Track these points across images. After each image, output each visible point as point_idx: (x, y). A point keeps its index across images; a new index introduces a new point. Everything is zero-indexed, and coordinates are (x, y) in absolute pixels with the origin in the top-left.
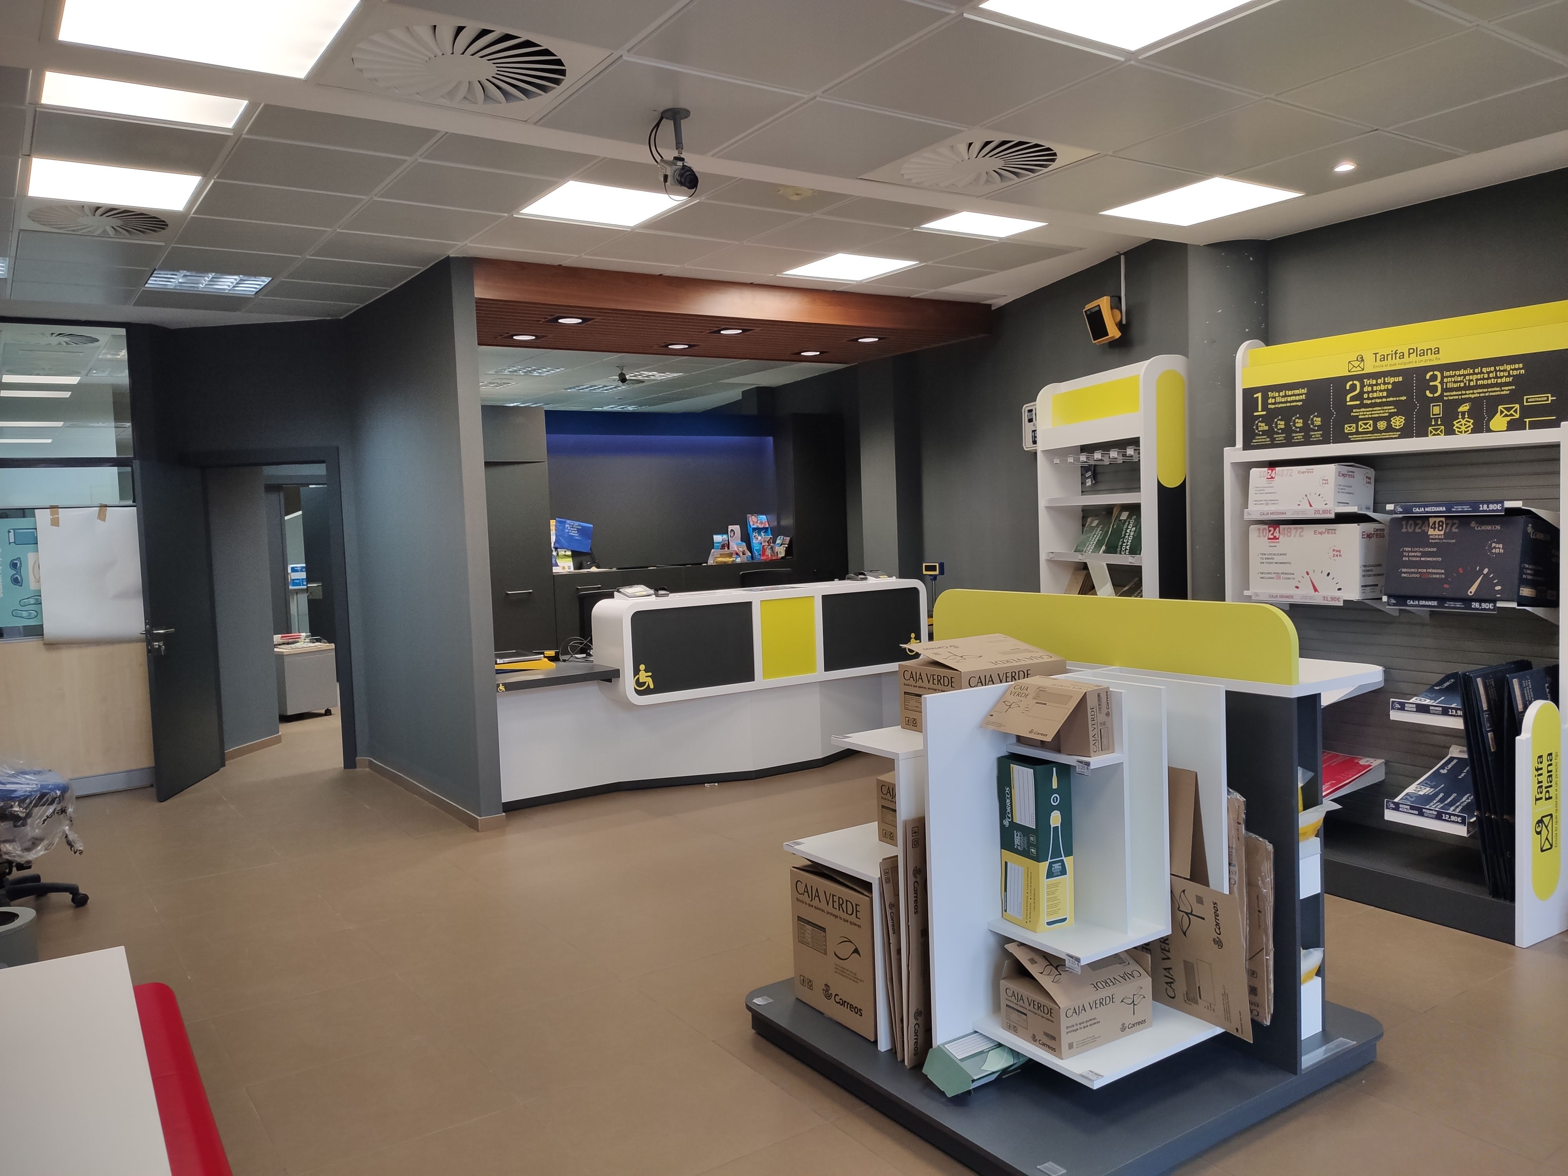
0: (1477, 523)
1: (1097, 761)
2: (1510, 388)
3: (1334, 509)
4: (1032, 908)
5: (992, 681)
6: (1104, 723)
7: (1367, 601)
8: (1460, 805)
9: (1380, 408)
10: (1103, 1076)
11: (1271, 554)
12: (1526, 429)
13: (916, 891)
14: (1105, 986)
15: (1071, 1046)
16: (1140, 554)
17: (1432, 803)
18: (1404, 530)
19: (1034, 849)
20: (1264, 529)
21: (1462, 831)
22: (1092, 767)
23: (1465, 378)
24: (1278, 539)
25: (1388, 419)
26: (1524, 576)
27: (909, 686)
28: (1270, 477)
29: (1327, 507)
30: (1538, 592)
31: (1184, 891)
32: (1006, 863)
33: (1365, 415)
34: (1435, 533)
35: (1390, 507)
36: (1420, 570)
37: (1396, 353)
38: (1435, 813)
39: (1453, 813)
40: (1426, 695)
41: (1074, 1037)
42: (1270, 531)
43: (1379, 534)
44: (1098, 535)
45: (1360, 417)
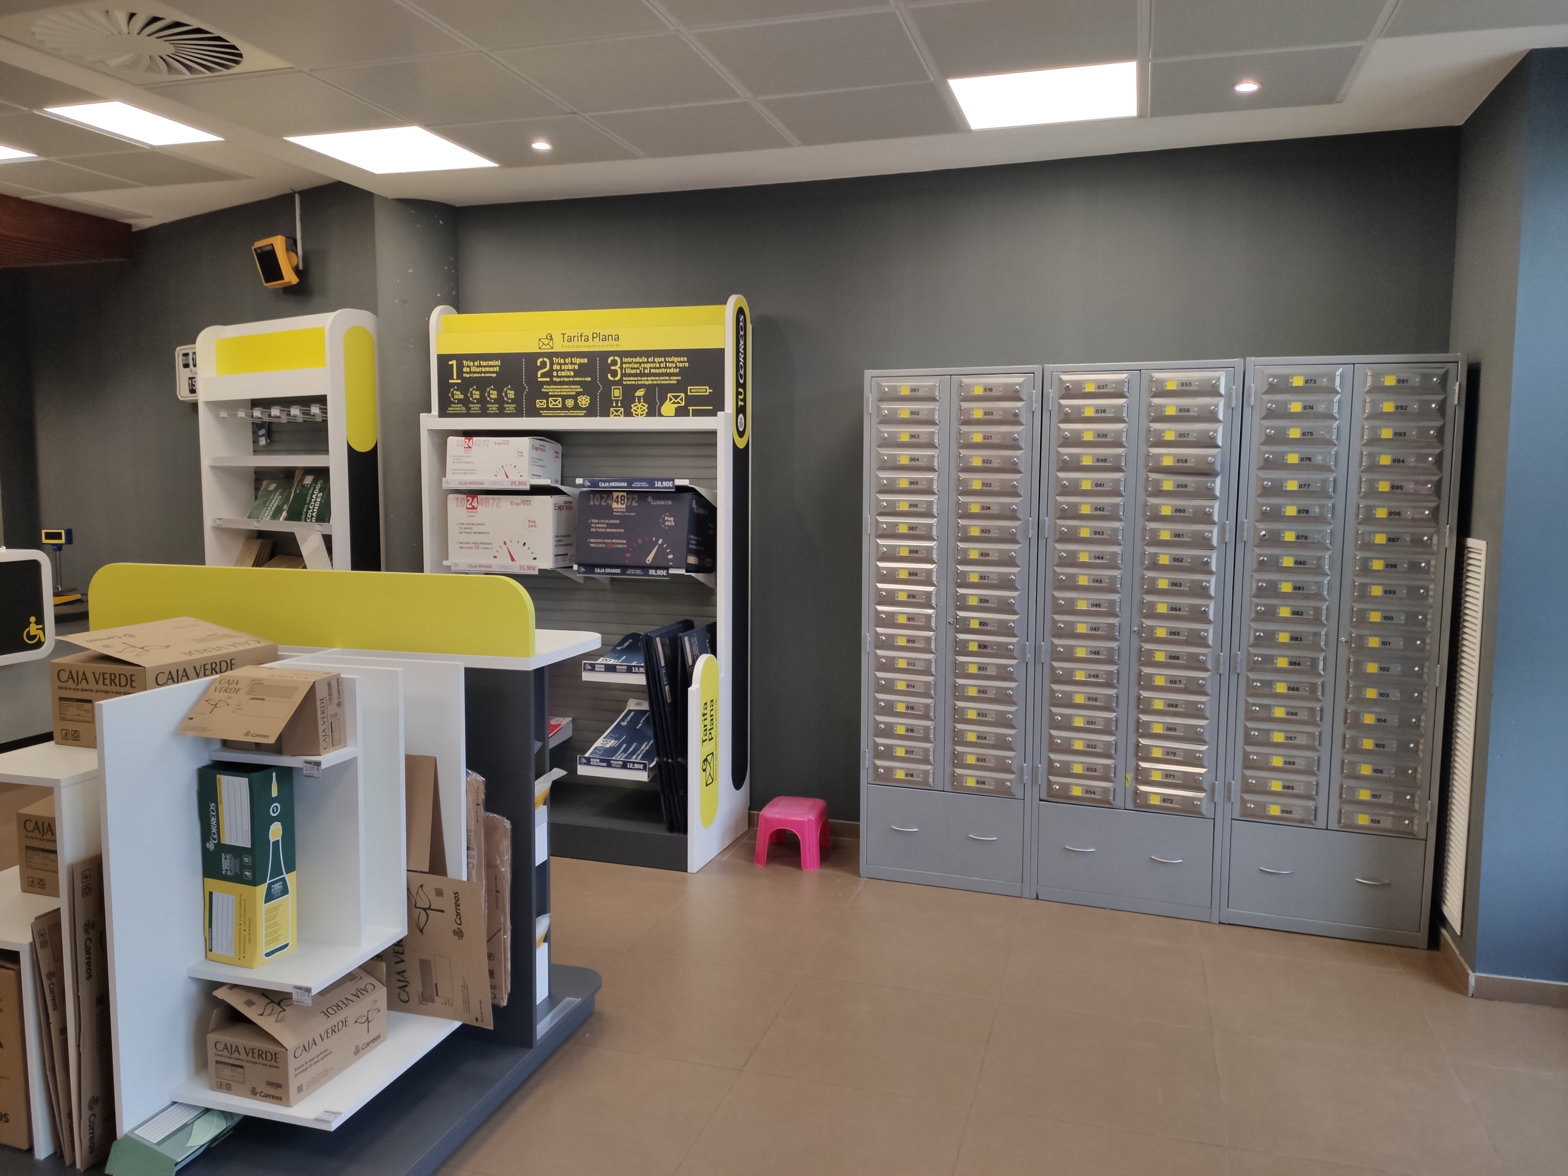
0: (653, 498)
1: (328, 759)
2: (677, 378)
3: (528, 481)
4: (247, 940)
5: (187, 675)
6: (335, 715)
7: (558, 570)
8: (640, 753)
9: (568, 387)
10: (341, 1113)
11: (469, 524)
12: (689, 416)
13: (89, 950)
14: (336, 1010)
15: (300, 1089)
16: (329, 522)
17: (617, 754)
18: (592, 503)
19: (249, 872)
20: (462, 499)
21: (643, 776)
22: (323, 766)
23: (640, 365)
24: (476, 509)
25: (575, 397)
26: (690, 546)
27: (67, 689)
28: (467, 446)
29: (523, 479)
30: (700, 560)
31: (421, 886)
32: (211, 894)
33: (554, 392)
34: (618, 507)
35: (579, 481)
36: (605, 541)
37: (581, 336)
38: (621, 763)
39: (636, 761)
40: (610, 655)
41: (304, 1078)
42: (468, 501)
43: (568, 506)
44: (276, 500)
45: (550, 393)
